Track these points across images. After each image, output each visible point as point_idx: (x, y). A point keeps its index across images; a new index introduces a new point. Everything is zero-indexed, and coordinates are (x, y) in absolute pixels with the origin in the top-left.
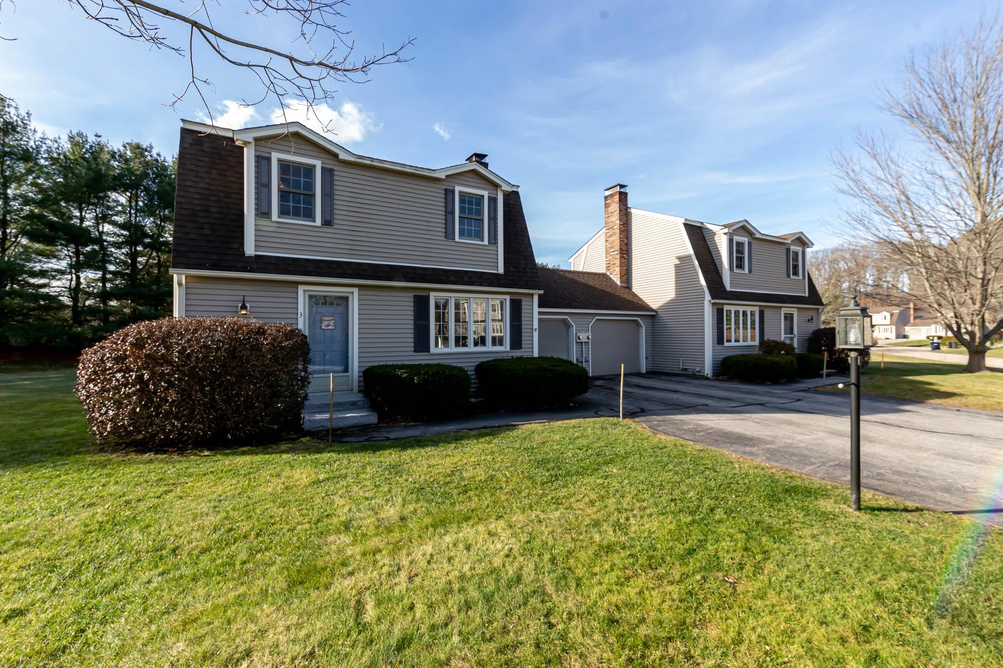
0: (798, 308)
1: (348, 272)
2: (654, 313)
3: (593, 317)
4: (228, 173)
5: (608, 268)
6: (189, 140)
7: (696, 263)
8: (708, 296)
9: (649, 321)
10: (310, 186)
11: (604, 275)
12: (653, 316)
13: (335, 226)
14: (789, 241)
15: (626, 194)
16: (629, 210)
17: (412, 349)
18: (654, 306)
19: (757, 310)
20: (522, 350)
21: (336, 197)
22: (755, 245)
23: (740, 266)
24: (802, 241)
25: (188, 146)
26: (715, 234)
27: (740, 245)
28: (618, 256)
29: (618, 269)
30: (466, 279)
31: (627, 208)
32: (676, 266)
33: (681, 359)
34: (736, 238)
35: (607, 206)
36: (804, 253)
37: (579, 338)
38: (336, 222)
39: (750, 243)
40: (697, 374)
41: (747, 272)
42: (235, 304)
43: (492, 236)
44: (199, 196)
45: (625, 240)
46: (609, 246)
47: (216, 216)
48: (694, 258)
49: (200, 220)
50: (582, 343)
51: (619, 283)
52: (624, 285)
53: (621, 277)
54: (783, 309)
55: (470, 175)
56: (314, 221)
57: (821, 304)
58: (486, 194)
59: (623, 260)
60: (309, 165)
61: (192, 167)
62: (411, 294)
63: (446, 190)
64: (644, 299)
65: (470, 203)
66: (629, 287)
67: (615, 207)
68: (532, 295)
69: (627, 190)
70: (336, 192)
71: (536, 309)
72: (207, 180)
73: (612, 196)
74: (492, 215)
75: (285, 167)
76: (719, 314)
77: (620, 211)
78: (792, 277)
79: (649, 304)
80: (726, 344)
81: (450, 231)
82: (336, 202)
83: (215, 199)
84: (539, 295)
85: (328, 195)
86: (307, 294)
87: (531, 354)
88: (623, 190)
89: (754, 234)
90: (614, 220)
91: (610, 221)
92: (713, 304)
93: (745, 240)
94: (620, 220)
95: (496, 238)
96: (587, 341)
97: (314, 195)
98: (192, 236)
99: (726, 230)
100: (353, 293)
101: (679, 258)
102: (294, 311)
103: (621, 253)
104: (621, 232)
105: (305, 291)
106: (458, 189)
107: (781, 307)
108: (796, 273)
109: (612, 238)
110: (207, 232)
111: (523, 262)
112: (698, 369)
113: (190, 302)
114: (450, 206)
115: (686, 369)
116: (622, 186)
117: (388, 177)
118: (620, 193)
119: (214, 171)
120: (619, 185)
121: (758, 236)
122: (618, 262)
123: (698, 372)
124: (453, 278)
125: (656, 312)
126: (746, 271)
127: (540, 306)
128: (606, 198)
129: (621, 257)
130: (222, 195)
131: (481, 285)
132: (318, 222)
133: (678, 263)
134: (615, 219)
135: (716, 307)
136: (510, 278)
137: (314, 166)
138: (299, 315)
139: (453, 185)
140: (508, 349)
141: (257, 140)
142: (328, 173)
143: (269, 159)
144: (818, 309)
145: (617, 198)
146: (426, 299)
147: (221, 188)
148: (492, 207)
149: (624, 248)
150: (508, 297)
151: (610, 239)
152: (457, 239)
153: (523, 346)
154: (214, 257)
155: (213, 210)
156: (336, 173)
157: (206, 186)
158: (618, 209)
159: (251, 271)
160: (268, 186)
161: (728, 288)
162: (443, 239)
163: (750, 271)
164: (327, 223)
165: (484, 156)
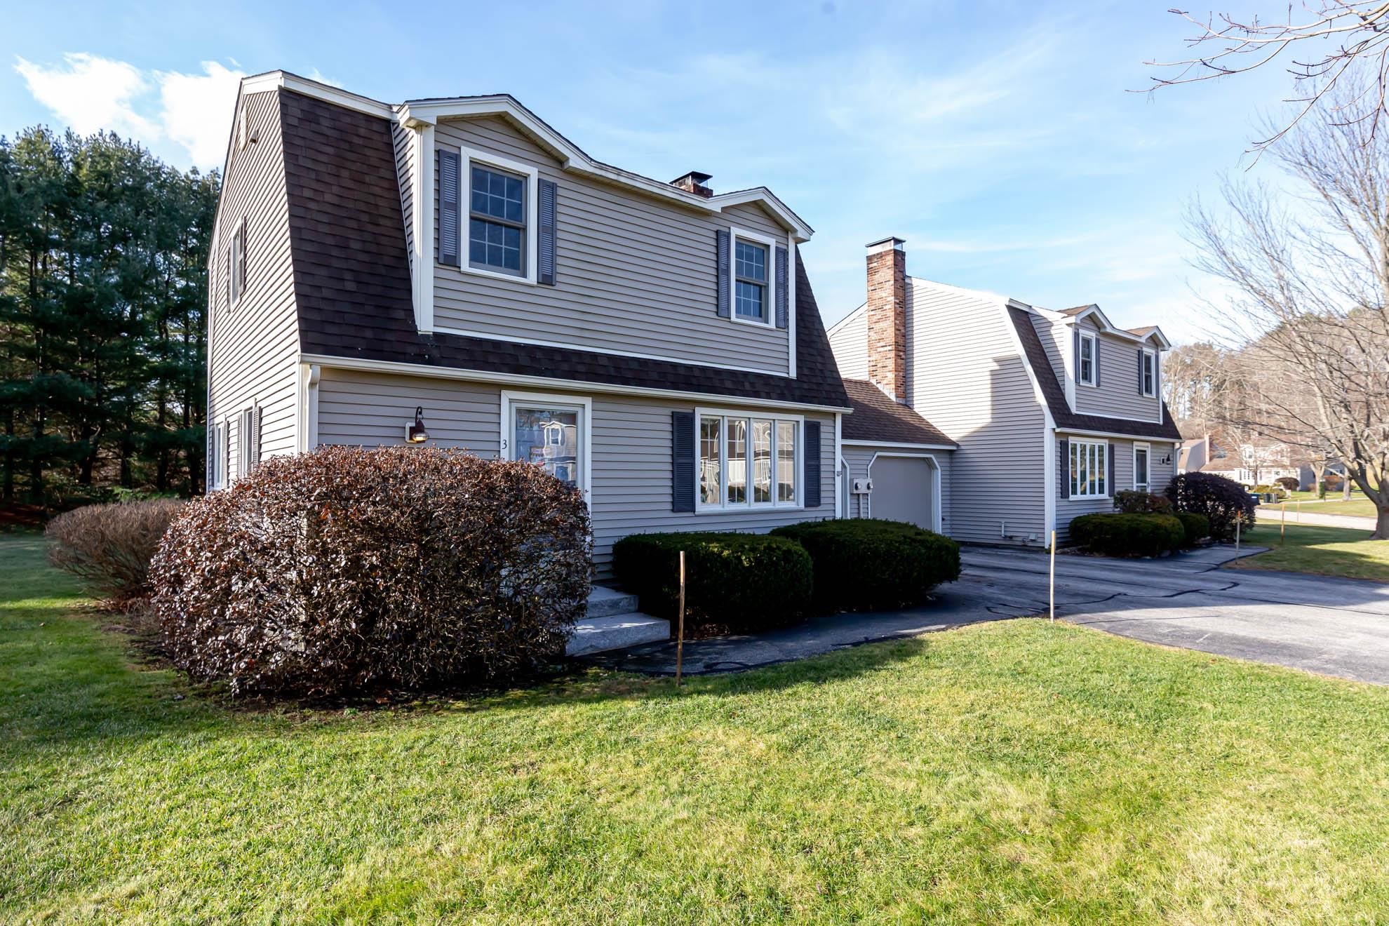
0: (1152, 442)
1: (581, 368)
2: (954, 448)
3: (872, 453)
4: (367, 179)
5: (873, 373)
6: (295, 111)
7: (1029, 369)
8: (1050, 422)
9: (946, 459)
10: (519, 211)
11: (867, 384)
12: (951, 452)
13: (559, 286)
14: (1143, 340)
15: (903, 254)
16: (907, 281)
17: (669, 507)
18: (953, 436)
19: (1105, 443)
20: (819, 508)
21: (560, 235)
22: (1105, 343)
23: (1087, 377)
24: (1156, 341)
25: (295, 122)
26: (1050, 324)
27: (1087, 342)
28: (892, 354)
29: (891, 376)
30: (747, 386)
31: (904, 277)
32: (994, 374)
33: (1003, 521)
34: (1084, 333)
35: (871, 272)
36: (1157, 357)
37: (856, 487)
38: (559, 278)
39: (1098, 341)
40: (1030, 544)
41: (1095, 386)
42: (399, 422)
43: (782, 316)
44: (325, 219)
45: (901, 328)
46: (874, 336)
47: (362, 257)
48: (1025, 360)
49: (336, 263)
50: (858, 495)
51: (893, 397)
52: (901, 401)
53: (897, 388)
54: (1135, 443)
55: (752, 210)
56: (524, 275)
57: (1178, 436)
58: (772, 242)
59: (900, 361)
60: (519, 174)
61: (310, 164)
62: (668, 411)
63: (717, 232)
64: (934, 425)
65: (750, 258)
66: (908, 405)
67: (886, 274)
68: (834, 415)
69: (905, 248)
70: (560, 226)
71: (839, 442)
72: (335, 189)
73: (881, 256)
74: (781, 280)
75: (480, 173)
76: (1064, 449)
77: (895, 280)
78: (1145, 395)
79: (944, 432)
80: (1072, 497)
81: (723, 303)
82: (560, 243)
83: (354, 224)
84: (844, 415)
85: (548, 230)
86: (514, 405)
87: (831, 514)
88: (898, 247)
89: (1105, 327)
90: (884, 295)
91: (877, 296)
92: (1057, 434)
93: (1091, 335)
94: (896, 295)
95: (786, 320)
96: (867, 491)
97: (525, 229)
98: (326, 293)
99: (1072, 319)
100: (583, 406)
101: (997, 361)
102: (494, 437)
103: (897, 350)
104: (897, 315)
105: (511, 401)
106: (735, 231)
107: (1132, 441)
108: (1148, 390)
109: (881, 325)
110: (351, 286)
111: (819, 359)
112: (1032, 537)
113: (327, 418)
114: (723, 260)
115: (1011, 537)
116: (897, 241)
117: (635, 204)
118: (896, 252)
119: (345, 173)
120: (894, 239)
121: (1109, 330)
122: (891, 364)
123: (1032, 541)
124: (729, 384)
125: (958, 445)
126: (1094, 384)
127: (844, 436)
128: (870, 259)
129: (897, 356)
130: (365, 218)
131: (769, 397)
132: (532, 278)
133: (998, 368)
134: (887, 294)
135: (1059, 440)
136: (805, 386)
137: (526, 177)
138: (502, 446)
139: (728, 224)
140: (802, 506)
141: (442, 121)
142: (548, 191)
143: (457, 158)
144: (1173, 444)
145: (890, 260)
146: (690, 419)
147: (362, 207)
148: (781, 266)
149: (901, 342)
150: (801, 419)
151: (877, 326)
152: (733, 318)
153: (823, 501)
154: (369, 334)
155: (356, 245)
156: (560, 192)
157: (335, 200)
158: (892, 278)
159: (431, 362)
160: (456, 207)
161: (1074, 411)
162: (714, 316)
163: (1098, 385)
164: (546, 280)
165: (705, 177)
